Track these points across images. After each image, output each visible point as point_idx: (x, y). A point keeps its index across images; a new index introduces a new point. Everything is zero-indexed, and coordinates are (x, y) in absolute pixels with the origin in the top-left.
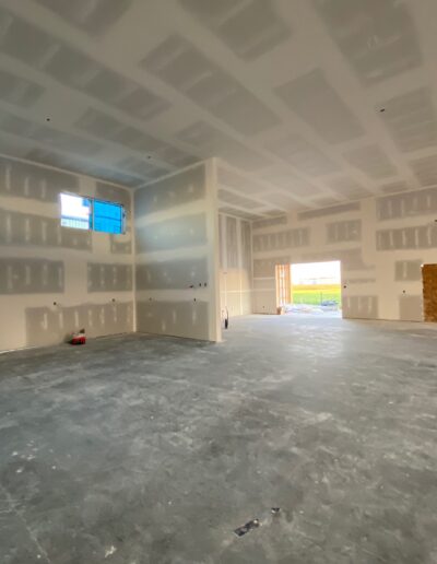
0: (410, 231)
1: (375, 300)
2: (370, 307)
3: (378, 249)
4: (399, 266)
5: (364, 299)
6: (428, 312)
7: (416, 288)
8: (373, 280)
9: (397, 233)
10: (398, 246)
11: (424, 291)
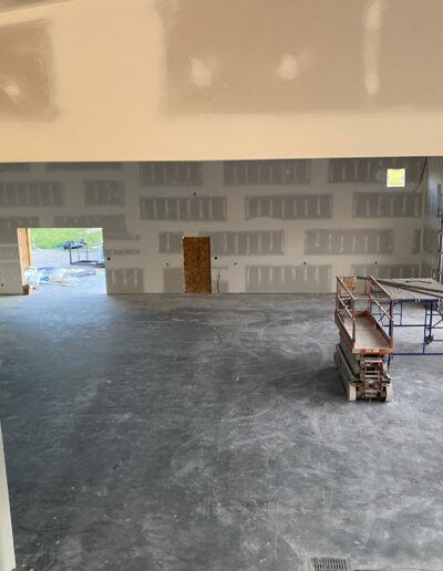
0: (172, 202)
1: (140, 272)
2: (136, 281)
3: (142, 217)
4: (162, 237)
5: (130, 272)
6: (188, 284)
7: (178, 260)
8: (138, 252)
9: (161, 201)
10: (162, 216)
11: (185, 264)
